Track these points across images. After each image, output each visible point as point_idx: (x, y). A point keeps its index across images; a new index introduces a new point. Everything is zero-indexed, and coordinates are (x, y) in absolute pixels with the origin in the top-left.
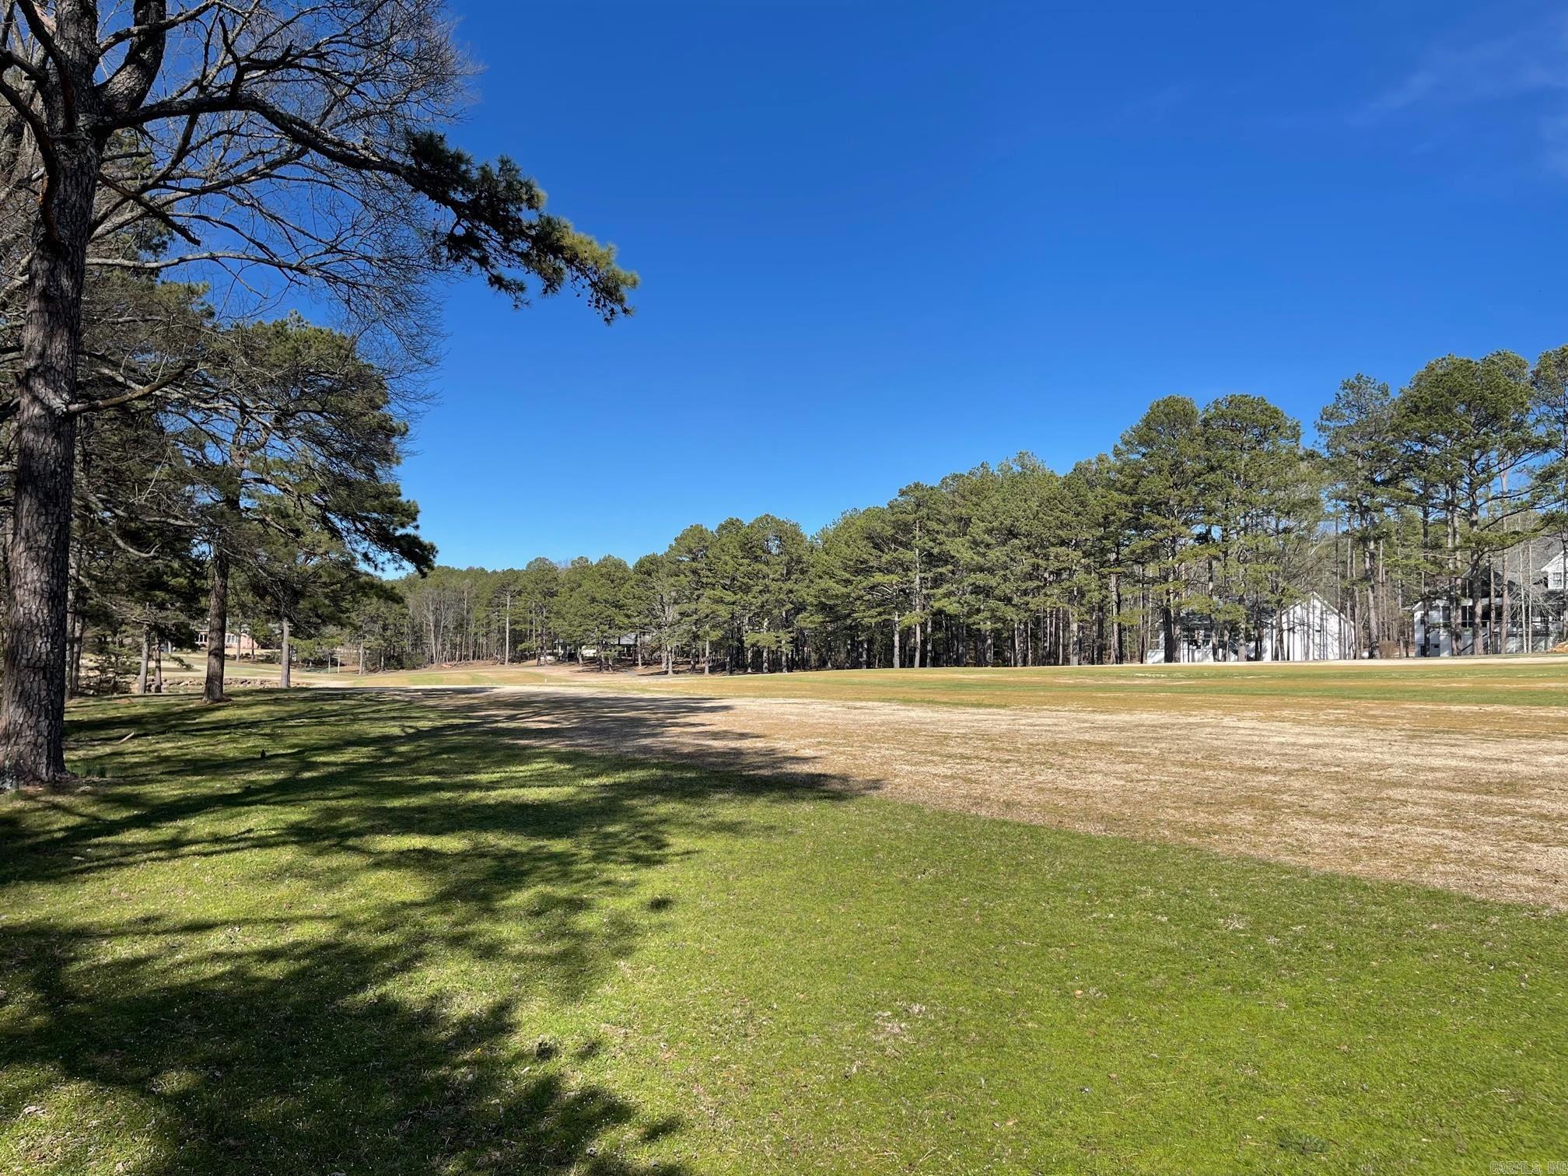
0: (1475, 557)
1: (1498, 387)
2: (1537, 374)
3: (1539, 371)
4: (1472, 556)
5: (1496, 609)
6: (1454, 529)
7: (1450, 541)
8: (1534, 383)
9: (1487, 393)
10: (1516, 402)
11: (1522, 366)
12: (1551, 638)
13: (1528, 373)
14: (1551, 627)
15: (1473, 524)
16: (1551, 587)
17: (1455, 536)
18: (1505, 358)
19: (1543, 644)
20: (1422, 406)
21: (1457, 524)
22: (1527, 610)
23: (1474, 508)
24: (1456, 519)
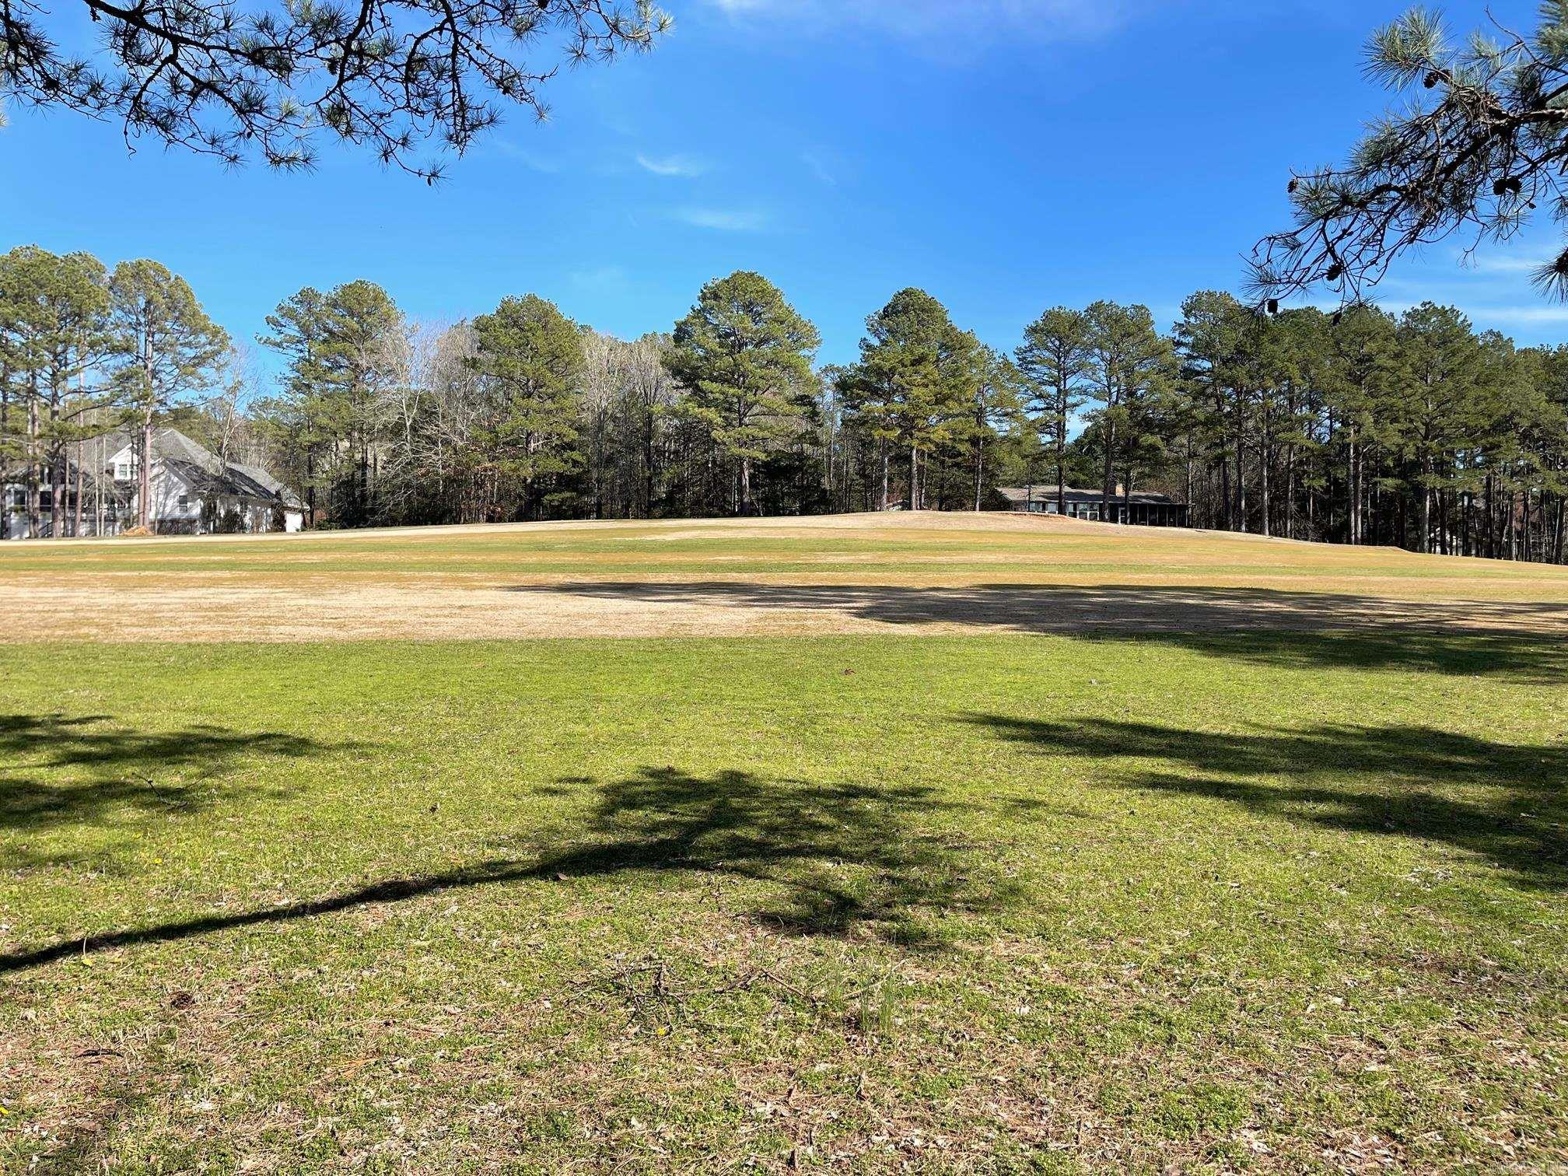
0: (56, 445)
1: (83, 288)
2: (114, 280)
3: (116, 279)
4: (53, 443)
5: (70, 495)
6: (33, 416)
7: (29, 427)
8: (111, 288)
9: (72, 291)
10: (98, 305)
11: (101, 270)
12: (118, 524)
13: (106, 277)
14: (118, 514)
15: (55, 413)
16: (118, 476)
17: (33, 423)
18: (85, 259)
19: (110, 529)
20: (9, 292)
21: (36, 412)
22: (100, 496)
23: (55, 398)
24: (36, 407)
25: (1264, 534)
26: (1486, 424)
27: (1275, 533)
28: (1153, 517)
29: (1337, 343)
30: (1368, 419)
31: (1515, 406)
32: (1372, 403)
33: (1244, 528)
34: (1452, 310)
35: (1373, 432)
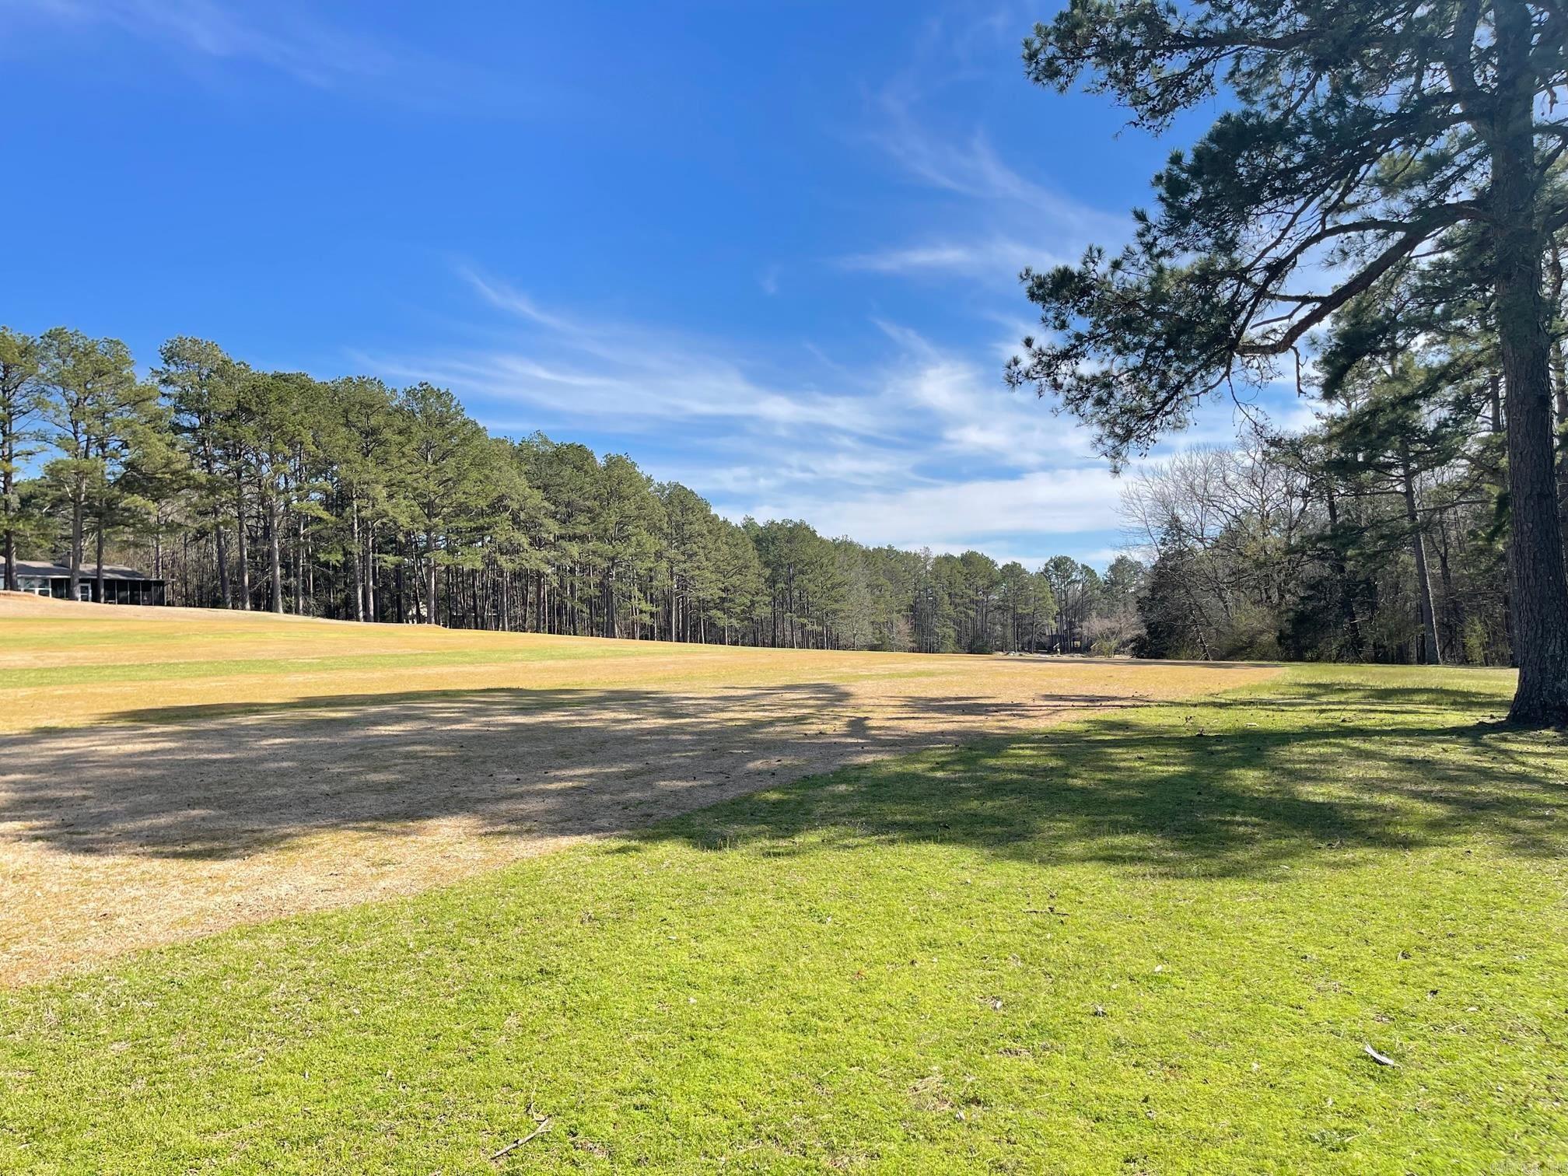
25: (277, 611)
26: (483, 504)
27: (288, 610)
28: (122, 594)
29: (346, 411)
30: (380, 492)
31: (503, 490)
32: (385, 477)
33: (248, 606)
34: (447, 393)
35: (387, 506)
